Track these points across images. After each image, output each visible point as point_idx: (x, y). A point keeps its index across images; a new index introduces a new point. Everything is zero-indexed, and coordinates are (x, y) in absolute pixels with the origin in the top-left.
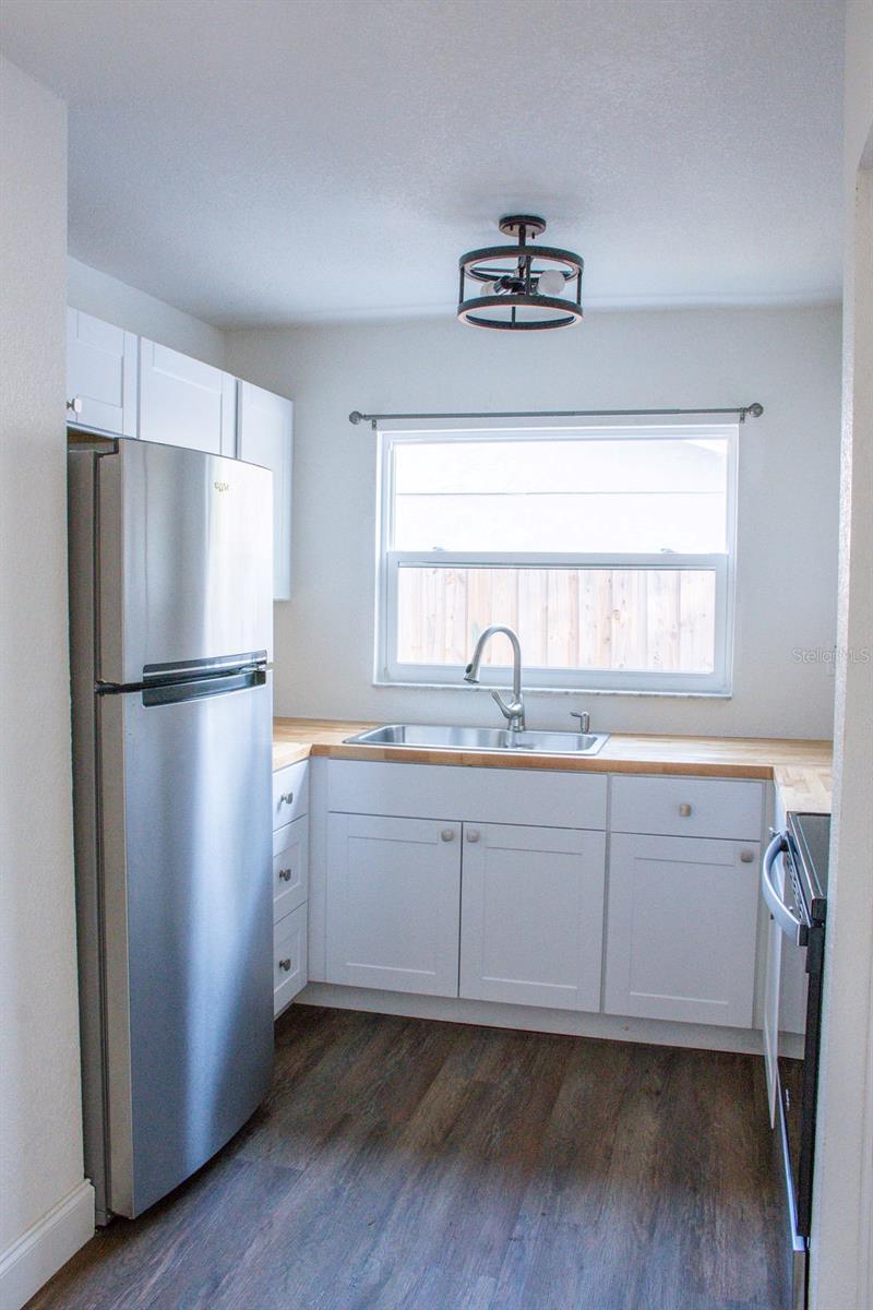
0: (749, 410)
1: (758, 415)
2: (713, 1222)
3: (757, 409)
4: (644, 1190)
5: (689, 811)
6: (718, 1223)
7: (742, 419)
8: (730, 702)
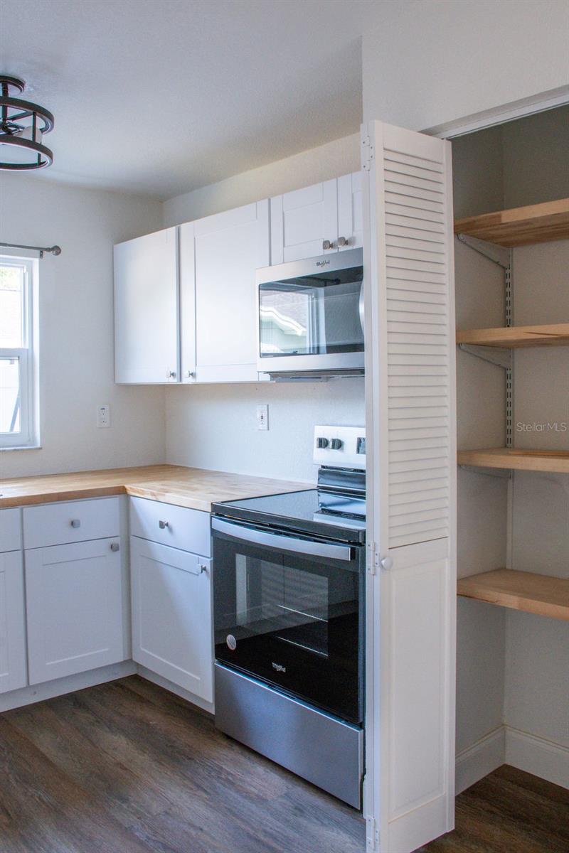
0: (48, 250)
1: (57, 254)
2: (222, 768)
3: (57, 250)
4: (168, 773)
5: (72, 523)
6: (224, 767)
7: (41, 255)
8: (41, 451)
